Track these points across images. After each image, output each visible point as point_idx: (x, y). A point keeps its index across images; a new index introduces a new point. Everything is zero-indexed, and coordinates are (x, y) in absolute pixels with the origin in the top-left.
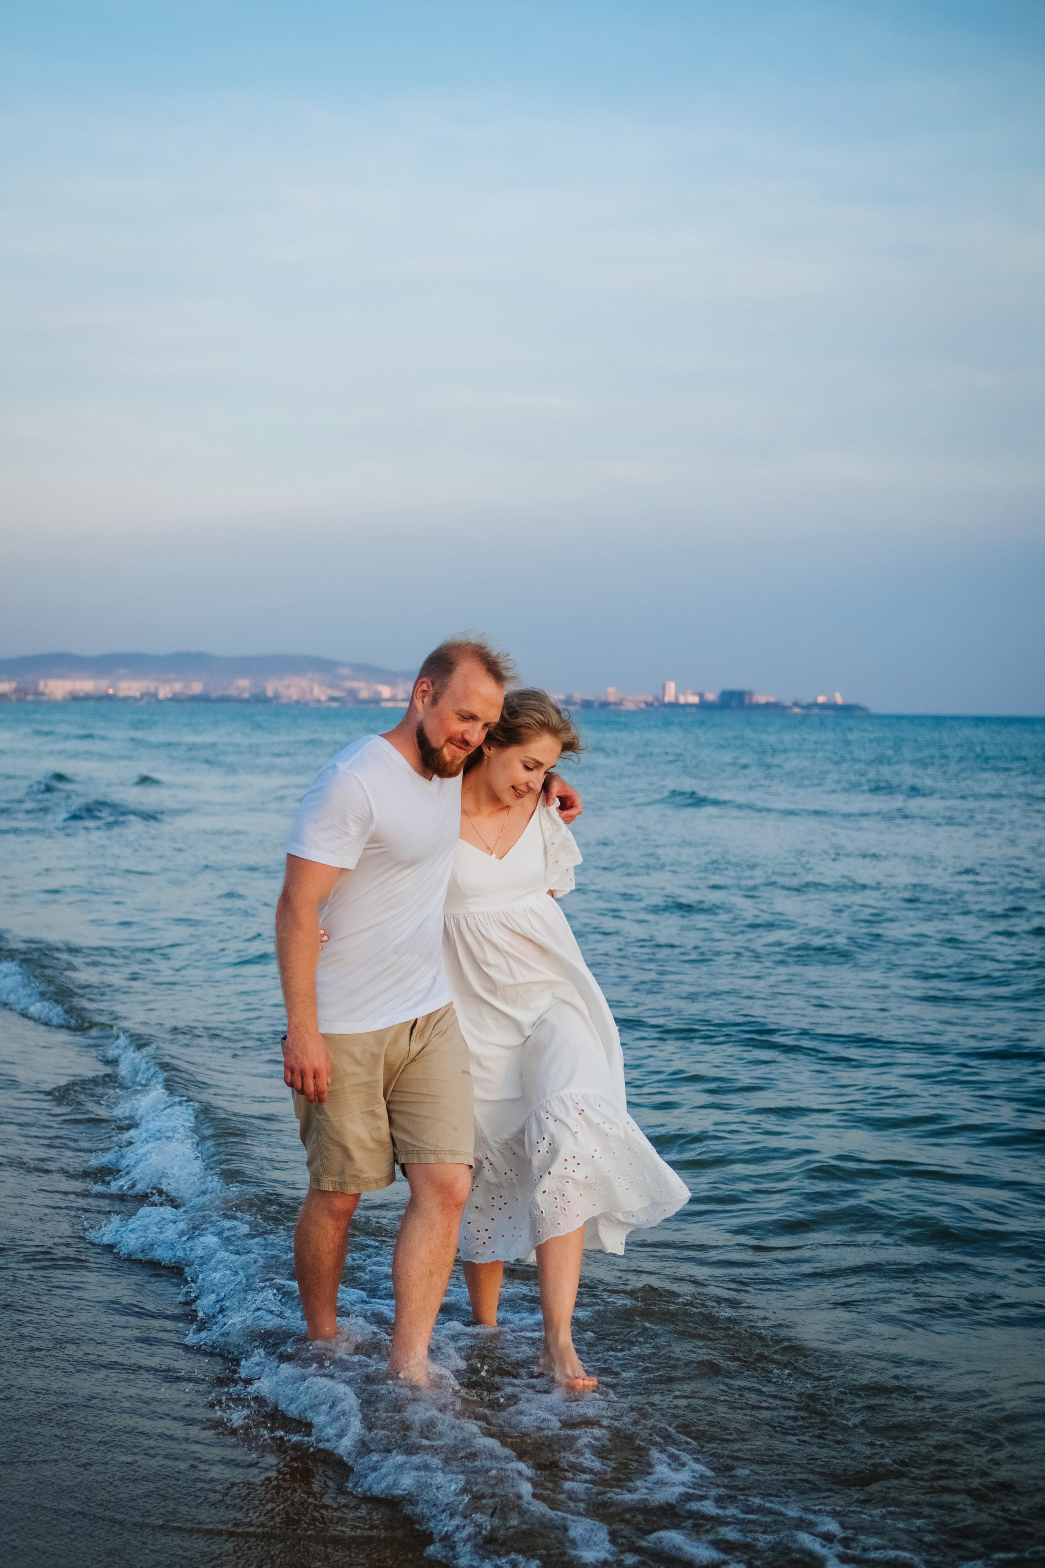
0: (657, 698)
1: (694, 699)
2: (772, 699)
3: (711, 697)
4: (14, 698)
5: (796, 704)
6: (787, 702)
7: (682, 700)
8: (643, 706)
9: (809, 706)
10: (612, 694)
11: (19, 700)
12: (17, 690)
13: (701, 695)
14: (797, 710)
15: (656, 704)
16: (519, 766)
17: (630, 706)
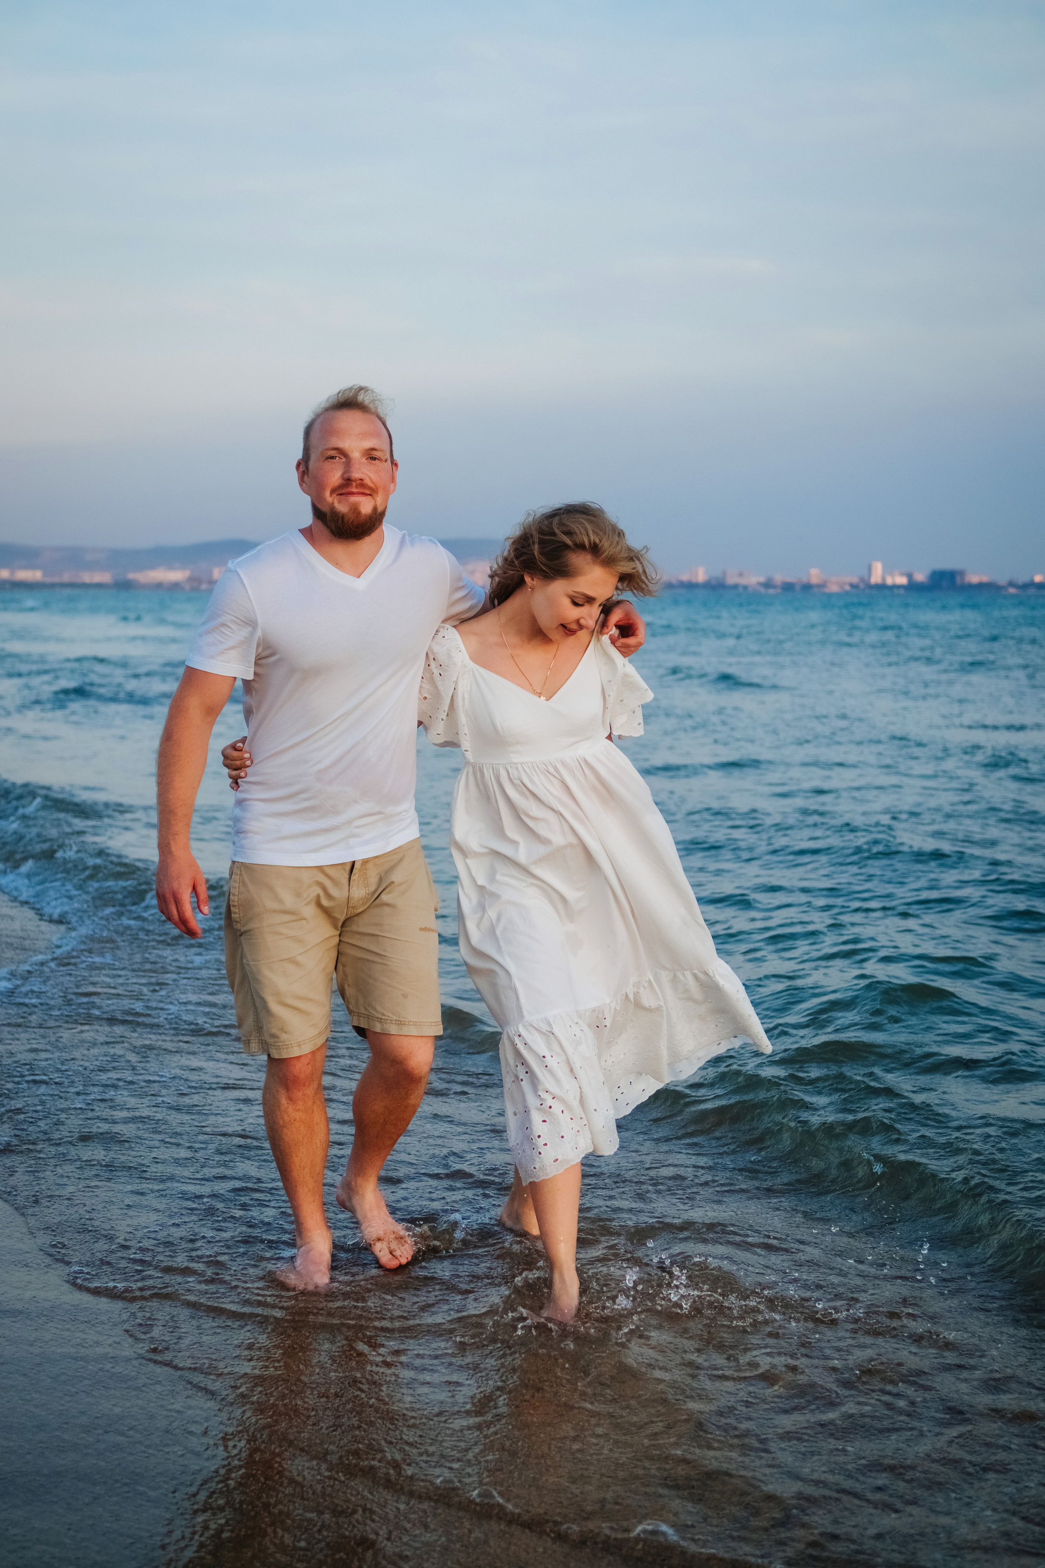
0: (862, 580)
1: (902, 580)
2: (985, 579)
3: (920, 577)
4: (187, 587)
5: (1011, 584)
6: (1002, 580)
7: (889, 581)
8: (847, 588)
9: (1026, 586)
10: (815, 575)
11: (194, 589)
12: (191, 579)
13: (910, 576)
14: (1012, 590)
15: (862, 586)
16: (567, 602)
17: (834, 588)
